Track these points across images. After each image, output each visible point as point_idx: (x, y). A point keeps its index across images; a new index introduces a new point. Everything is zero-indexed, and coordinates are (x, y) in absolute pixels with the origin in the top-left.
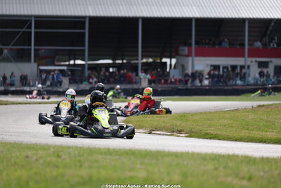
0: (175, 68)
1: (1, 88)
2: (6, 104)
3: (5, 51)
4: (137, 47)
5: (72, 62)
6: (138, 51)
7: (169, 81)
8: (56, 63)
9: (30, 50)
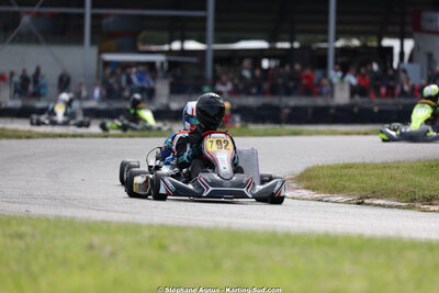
0: (411, 60)
1: (16, 103)
2: (29, 137)
3: (26, 19)
4: (326, 13)
5: (176, 46)
6: (326, 22)
7: (398, 90)
8: (141, 48)
9: (82, 16)
